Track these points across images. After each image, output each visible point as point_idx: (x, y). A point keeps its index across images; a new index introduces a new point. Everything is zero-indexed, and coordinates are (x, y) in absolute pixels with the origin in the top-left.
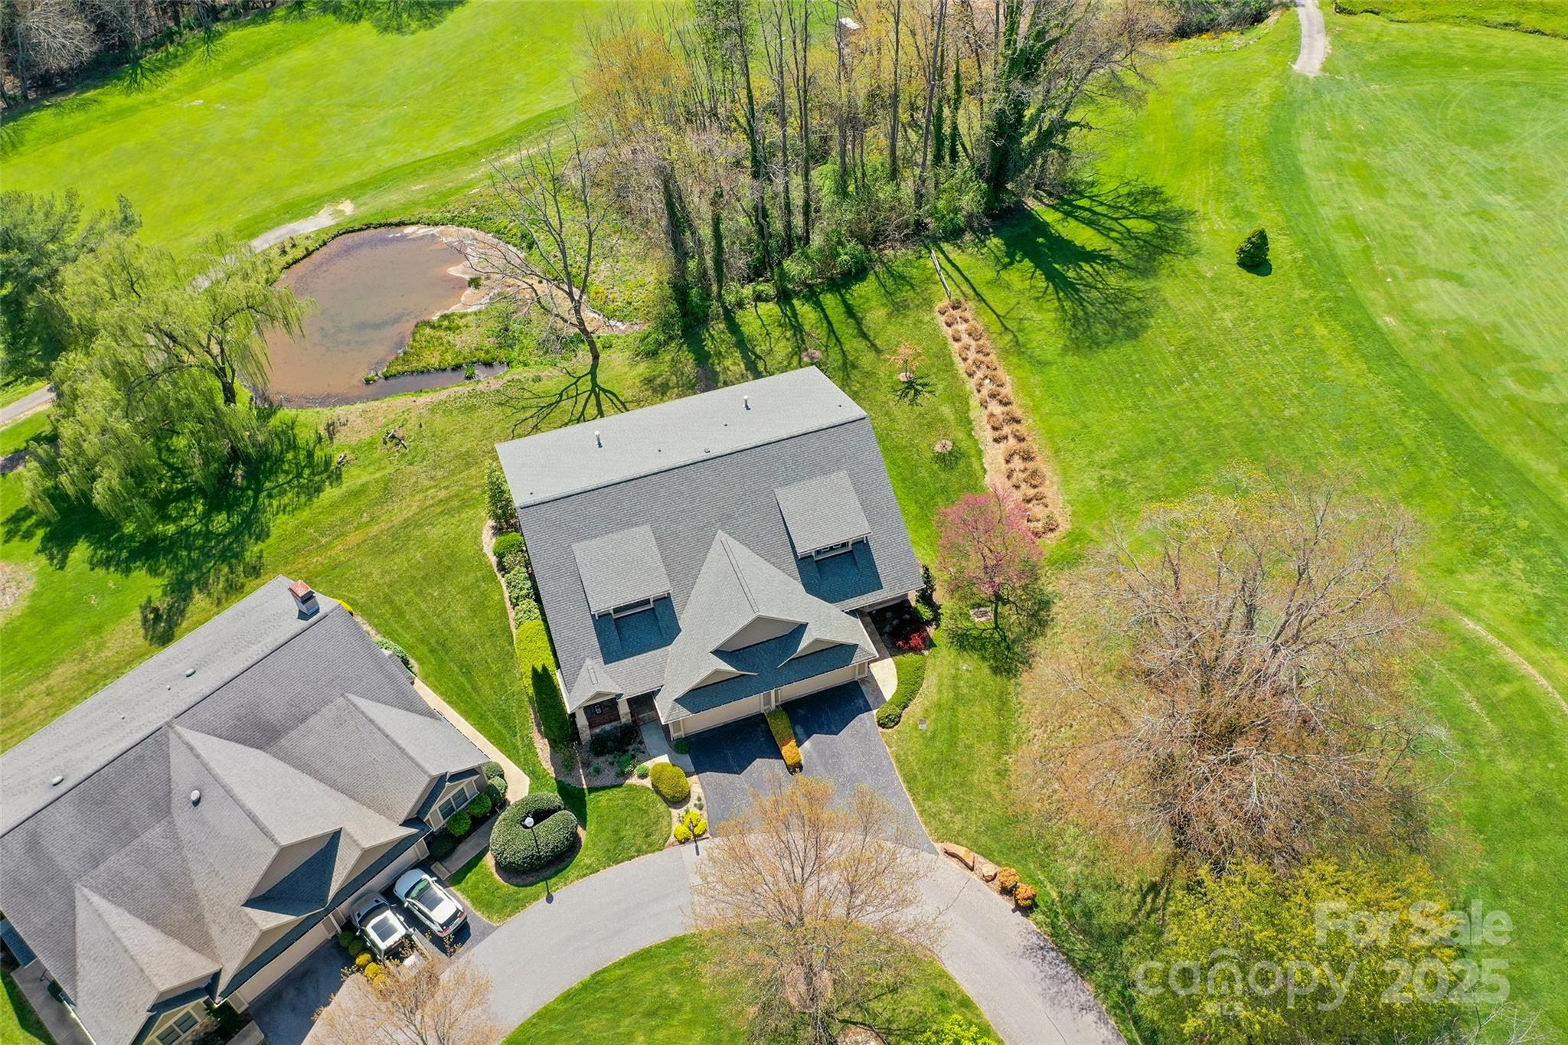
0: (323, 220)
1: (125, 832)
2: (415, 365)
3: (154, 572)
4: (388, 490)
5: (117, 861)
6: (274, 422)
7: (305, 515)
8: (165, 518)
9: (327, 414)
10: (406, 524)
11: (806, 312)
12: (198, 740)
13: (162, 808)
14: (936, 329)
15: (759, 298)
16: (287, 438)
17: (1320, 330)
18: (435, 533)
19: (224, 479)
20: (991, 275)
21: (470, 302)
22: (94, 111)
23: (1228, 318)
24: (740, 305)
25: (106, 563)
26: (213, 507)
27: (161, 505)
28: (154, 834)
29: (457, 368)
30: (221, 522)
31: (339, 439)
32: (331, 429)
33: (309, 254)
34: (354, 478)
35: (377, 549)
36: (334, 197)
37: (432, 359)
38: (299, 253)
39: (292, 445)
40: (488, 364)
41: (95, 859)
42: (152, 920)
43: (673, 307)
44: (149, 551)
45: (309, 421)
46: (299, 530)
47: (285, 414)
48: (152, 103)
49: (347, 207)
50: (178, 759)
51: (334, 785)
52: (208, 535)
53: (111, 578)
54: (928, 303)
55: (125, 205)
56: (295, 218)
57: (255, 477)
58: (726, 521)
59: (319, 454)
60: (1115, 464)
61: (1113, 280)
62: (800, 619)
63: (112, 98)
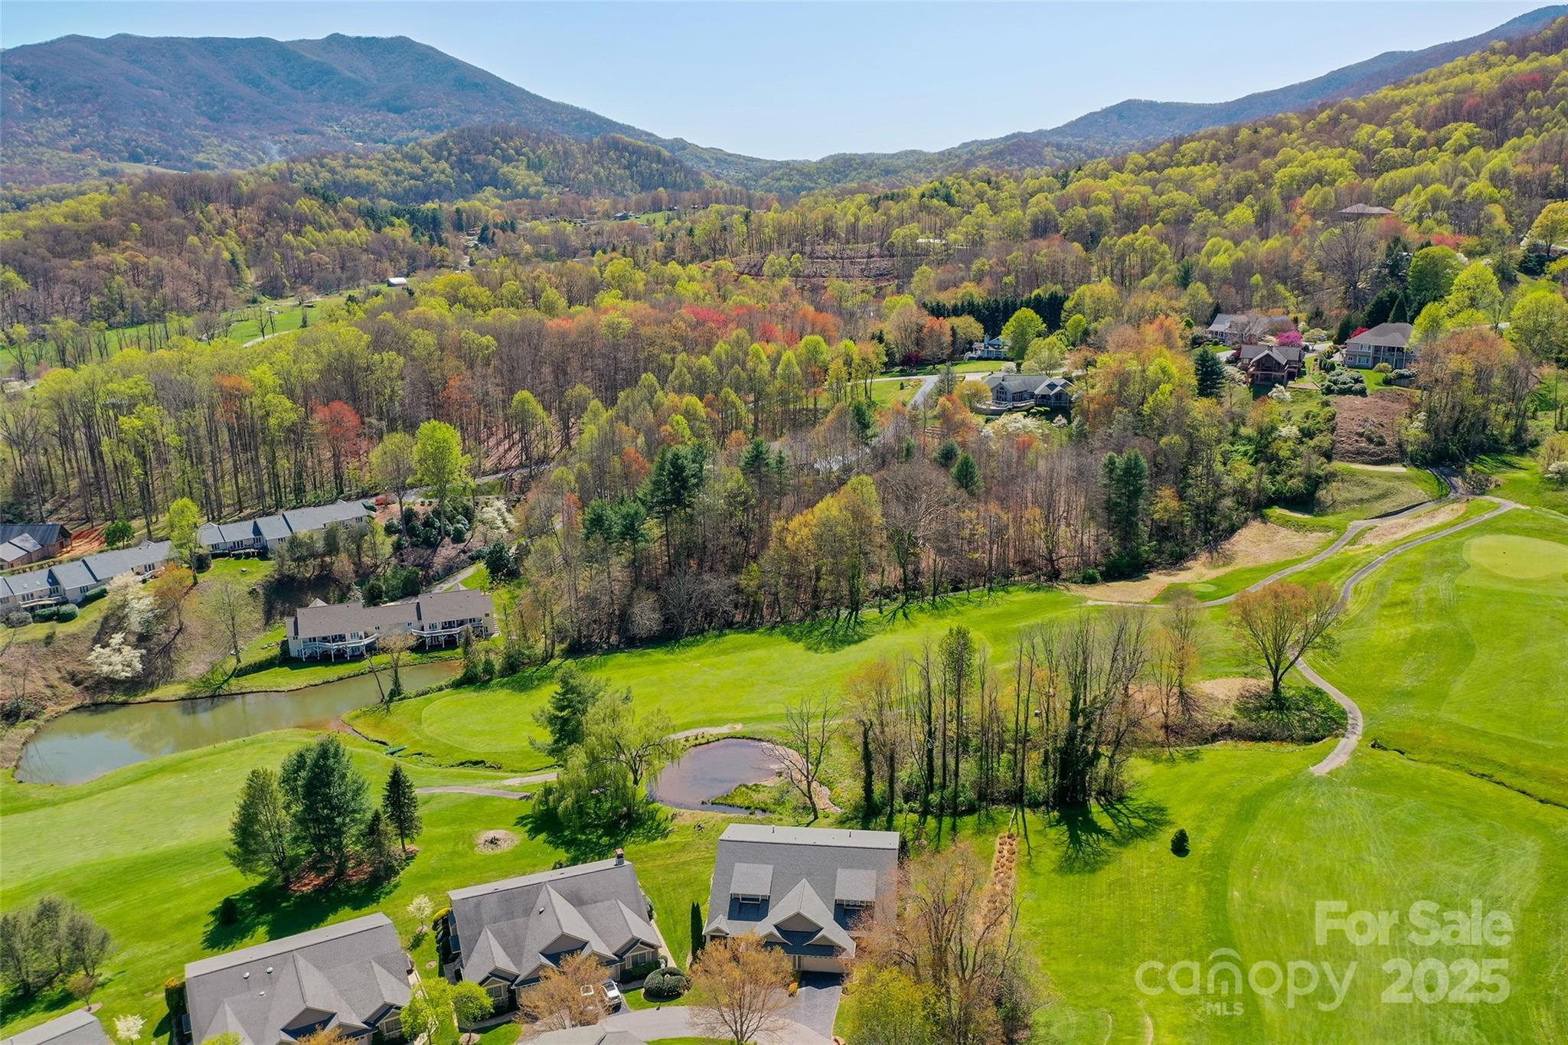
0: (725, 730)
1: (510, 915)
2: (729, 801)
3: (567, 851)
4: (684, 848)
5: (503, 925)
6: (651, 807)
7: (643, 847)
8: (584, 833)
9: (676, 810)
10: (684, 863)
11: (931, 822)
12: (552, 892)
13: (527, 912)
14: (993, 846)
15: (911, 811)
16: (652, 816)
17: (1192, 889)
18: (694, 869)
19: (616, 824)
20: (1041, 828)
21: (772, 782)
22: (646, 658)
23: (1146, 872)
24: (900, 811)
25: (550, 843)
26: (605, 834)
27: (583, 829)
28: (520, 921)
29: (748, 808)
30: (605, 840)
31: (675, 821)
32: (674, 816)
33: (708, 742)
34: (671, 839)
35: (666, 869)
36: (735, 721)
37: (738, 801)
38: (704, 741)
39: (653, 819)
40: (764, 811)
41: (495, 920)
42: (504, 949)
43: (863, 803)
44: (569, 844)
45: (664, 810)
46: (636, 852)
47: (656, 805)
48: (675, 661)
49: (739, 727)
50: (543, 896)
51: (595, 930)
52: (597, 844)
53: (550, 848)
54: (996, 833)
55: (629, 691)
56: (711, 725)
57: (629, 827)
58: (809, 875)
59: (663, 825)
60: (1042, 925)
61: (1103, 845)
62: (821, 924)
63: (658, 655)
